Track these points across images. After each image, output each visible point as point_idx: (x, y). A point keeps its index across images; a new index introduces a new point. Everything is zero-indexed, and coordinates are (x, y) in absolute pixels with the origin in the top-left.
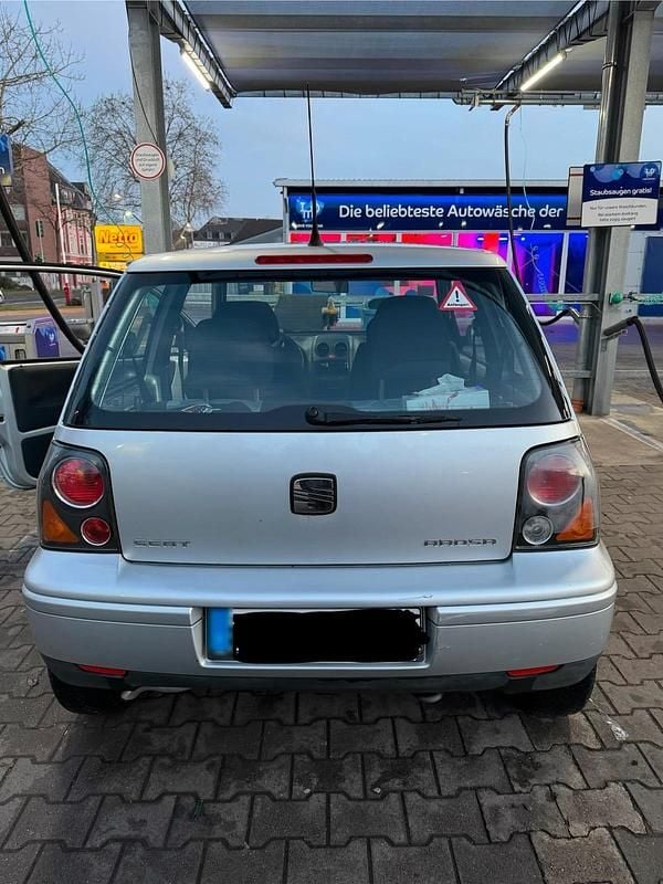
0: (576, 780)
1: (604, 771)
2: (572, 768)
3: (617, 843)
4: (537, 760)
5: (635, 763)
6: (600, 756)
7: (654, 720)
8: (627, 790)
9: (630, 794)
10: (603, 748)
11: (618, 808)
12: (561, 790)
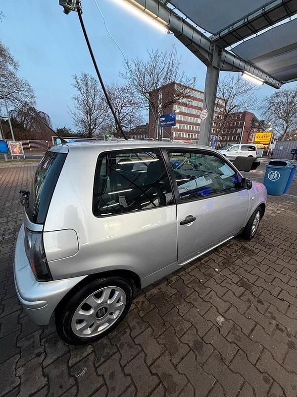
0: (49, 361)
1: (54, 373)
2: (55, 357)
3: (11, 391)
4: (58, 342)
5: (61, 387)
6: (64, 368)
7: (97, 390)
8: (43, 388)
9: (40, 390)
10: (69, 368)
11: (31, 386)
12: (42, 357)
